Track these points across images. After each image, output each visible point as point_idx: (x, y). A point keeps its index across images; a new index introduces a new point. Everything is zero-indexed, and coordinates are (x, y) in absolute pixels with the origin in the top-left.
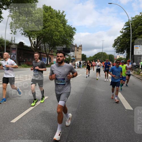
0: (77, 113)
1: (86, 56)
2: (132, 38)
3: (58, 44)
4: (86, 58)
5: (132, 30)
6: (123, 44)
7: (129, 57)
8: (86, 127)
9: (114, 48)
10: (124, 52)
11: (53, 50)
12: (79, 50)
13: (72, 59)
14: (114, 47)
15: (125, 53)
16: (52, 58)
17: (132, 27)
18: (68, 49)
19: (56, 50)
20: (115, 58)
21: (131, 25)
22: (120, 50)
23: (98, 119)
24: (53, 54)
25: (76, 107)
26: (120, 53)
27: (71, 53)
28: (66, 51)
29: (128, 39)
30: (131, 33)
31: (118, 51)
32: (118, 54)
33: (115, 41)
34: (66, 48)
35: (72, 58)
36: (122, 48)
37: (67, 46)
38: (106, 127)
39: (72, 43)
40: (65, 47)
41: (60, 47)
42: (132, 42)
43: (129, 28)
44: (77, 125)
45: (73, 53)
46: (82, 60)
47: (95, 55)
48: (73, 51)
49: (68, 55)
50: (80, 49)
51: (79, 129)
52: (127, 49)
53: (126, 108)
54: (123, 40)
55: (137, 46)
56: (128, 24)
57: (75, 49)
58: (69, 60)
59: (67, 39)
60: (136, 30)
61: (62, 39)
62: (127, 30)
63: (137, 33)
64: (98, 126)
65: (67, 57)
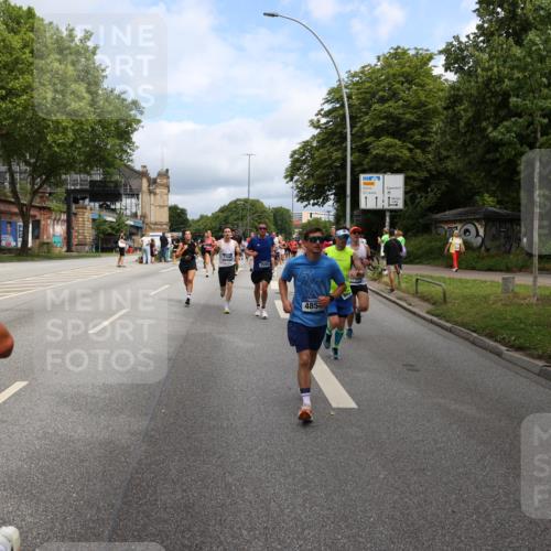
0: (152, 436)
2: (352, 148)
3: (70, 166)
4: (187, 220)
5: (351, 118)
6: (324, 168)
7: (345, 216)
8: (185, 487)
9: (291, 184)
10: (326, 199)
11: (49, 190)
12: (158, 191)
13: (132, 226)
14: (292, 180)
15: (331, 203)
16: (43, 222)
17: (350, 106)
18: (112, 185)
19: (61, 191)
20: (295, 219)
21: (346, 99)
22: (310, 193)
23: (232, 453)
24: (48, 204)
25: (146, 414)
26: (312, 202)
27: (123, 203)
28: (106, 194)
29: (336, 150)
30: (349, 130)
31: (305, 195)
32: (306, 206)
33: (292, 156)
34: (103, 183)
35: (130, 222)
36: (319, 182)
37: (105, 173)
38: (260, 479)
39: (129, 160)
40: (98, 178)
41: (77, 177)
42: (351, 161)
43: (341, 112)
44: (148, 486)
45: (134, 201)
46: (172, 230)
47: (222, 210)
48: (134, 194)
49: (114, 210)
50: (162, 185)
51: (156, 500)
52: (336, 188)
53: (334, 405)
54: (322, 154)
55: (370, 178)
56: (337, 96)
57: (141, 187)
58: (118, 231)
59: (107, 144)
60: (366, 118)
61: (85, 144)
62: (336, 118)
63: (367, 129)
64: (230, 479)
65: (111, 218)
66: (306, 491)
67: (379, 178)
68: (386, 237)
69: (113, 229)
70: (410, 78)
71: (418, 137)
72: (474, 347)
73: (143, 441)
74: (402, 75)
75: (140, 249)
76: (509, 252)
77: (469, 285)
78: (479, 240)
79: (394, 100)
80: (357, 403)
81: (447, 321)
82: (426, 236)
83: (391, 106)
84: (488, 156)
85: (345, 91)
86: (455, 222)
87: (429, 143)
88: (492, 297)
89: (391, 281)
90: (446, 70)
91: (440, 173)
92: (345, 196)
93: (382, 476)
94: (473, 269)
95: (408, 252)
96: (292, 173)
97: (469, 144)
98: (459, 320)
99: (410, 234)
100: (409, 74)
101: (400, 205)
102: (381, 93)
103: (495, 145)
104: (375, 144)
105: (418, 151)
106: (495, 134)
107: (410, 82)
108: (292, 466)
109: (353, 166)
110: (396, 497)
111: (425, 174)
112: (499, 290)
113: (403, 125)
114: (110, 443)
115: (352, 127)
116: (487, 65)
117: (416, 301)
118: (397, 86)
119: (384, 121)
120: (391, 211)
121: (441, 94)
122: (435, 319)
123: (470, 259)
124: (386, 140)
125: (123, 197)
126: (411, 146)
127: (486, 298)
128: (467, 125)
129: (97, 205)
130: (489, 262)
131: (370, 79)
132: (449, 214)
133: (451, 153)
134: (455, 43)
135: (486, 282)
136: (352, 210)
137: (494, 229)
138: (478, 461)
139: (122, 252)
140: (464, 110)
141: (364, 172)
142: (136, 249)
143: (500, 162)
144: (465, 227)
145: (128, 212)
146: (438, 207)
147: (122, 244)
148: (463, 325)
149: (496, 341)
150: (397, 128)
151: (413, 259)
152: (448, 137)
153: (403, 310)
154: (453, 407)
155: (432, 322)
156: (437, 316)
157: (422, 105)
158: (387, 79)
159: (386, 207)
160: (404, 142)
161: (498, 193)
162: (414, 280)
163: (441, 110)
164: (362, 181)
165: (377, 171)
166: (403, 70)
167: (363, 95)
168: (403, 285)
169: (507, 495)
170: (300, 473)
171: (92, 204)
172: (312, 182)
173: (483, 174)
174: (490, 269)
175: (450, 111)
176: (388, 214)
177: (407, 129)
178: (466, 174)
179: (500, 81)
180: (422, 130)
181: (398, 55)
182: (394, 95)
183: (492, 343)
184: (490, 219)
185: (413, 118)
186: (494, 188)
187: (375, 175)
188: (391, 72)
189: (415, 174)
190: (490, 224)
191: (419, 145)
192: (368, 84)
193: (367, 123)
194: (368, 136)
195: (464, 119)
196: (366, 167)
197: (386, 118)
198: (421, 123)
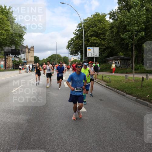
0: (29, 121)
1: (39, 58)
2: (85, 40)
3: (5, 45)
4: (39, 60)
5: (84, 32)
6: (77, 46)
7: (83, 59)
8: (39, 135)
9: (68, 50)
10: (78, 54)
12: (31, 52)
13: (23, 62)
14: (68, 49)
15: (79, 55)
17: (84, 29)
18: (18, 50)
19: (3, 52)
20: (69, 60)
21: (83, 27)
22: (74, 52)
25: (28, 115)
26: (74, 55)
27: (21, 55)
28: (16, 53)
29: (81, 41)
30: (84, 35)
31: (72, 53)
32: (72, 56)
33: (68, 42)
34: (15, 50)
39: (22, 43)
40: (14, 48)
41: (8, 48)
43: (82, 30)
44: (28, 135)
45: (24, 55)
46: (35, 63)
47: (49, 57)
48: (24, 53)
49: (18, 58)
50: (32, 50)
51: (31, 139)
52: (81, 51)
54: (76, 42)
55: (90, 48)
56: (80, 26)
57: (26, 51)
58: (19, 63)
59: (16, 39)
60: (89, 32)
61: (10, 39)
62: (80, 32)
63: (89, 35)
64: (51, 132)
65: (17, 60)
66: (73, 135)
67: (92, 48)
68: (94, 65)
69: (18, 63)
71: (102, 37)
72: (118, 94)
73: (27, 123)
74: (98, 20)
75: (26, 68)
76: (127, 68)
77: (116, 77)
78: (119, 65)
79: (96, 27)
80: (86, 110)
81: (111, 87)
82: (105, 64)
83: (95, 29)
84: (121, 42)
85: (83, 24)
86: (112, 60)
87: (106, 39)
88: (122, 80)
89: (96, 76)
90: (110, 19)
91: (108, 47)
92: (83, 54)
93: (93, 130)
94: (118, 73)
95: (100, 69)
96: (68, 47)
97: (116, 39)
98: (114, 87)
99: (101, 63)
100: (100, 20)
101: (98, 56)
102: (92, 25)
103: (123, 39)
104: (91, 39)
105: (102, 41)
106: (123, 36)
107: (100, 22)
108: (69, 128)
109: (85, 45)
111: (104, 47)
112: (124, 78)
113: (98, 34)
114: (17, 123)
115: (85, 34)
116: (120, 18)
117: (102, 82)
118: (96, 23)
119: (93, 33)
120: (96, 57)
121: (109, 25)
122: (107, 86)
123: (117, 70)
124: (94, 38)
126: (101, 40)
127: (121, 81)
128: (116, 34)
129: (13, 56)
130: (122, 71)
131: (89, 21)
132: (111, 58)
133: (111, 41)
134: (112, 12)
135: (121, 76)
136: (85, 57)
137: (123, 62)
138: (119, 125)
139: (20, 69)
140: (115, 30)
141: (88, 47)
142: (25, 68)
143: (124, 44)
144: (116, 61)
145: (22, 58)
146: (108, 56)
147: (20, 67)
148: (115, 88)
149: (124, 92)
150: (97, 35)
151: (102, 70)
152: (110, 37)
153: (99, 84)
154: (112, 110)
155: (106, 87)
156: (108, 86)
157: (103, 28)
158: (94, 21)
159: (94, 56)
160: (99, 38)
162: (102, 76)
163: (108, 30)
164: (87, 49)
165: (91, 46)
166: (98, 19)
167: (88, 26)
168: (99, 77)
169: (127, 134)
170: (71, 130)
171: (12, 56)
172: (74, 49)
173: (120, 47)
174: (122, 73)
175: (111, 30)
176: (95, 58)
177: (100, 35)
178: (115, 47)
179: (124, 22)
180: (103, 35)
181: (97, 15)
182: (96, 26)
183: (123, 93)
184: (122, 59)
185: (101, 32)
186: (123, 51)
187: (91, 48)
188: (95, 19)
189: (102, 47)
191: (103, 39)
192: (89, 23)
193: (89, 33)
194: (89, 37)
195: (115, 32)
196: (88, 45)
197: (94, 32)
198: (103, 33)
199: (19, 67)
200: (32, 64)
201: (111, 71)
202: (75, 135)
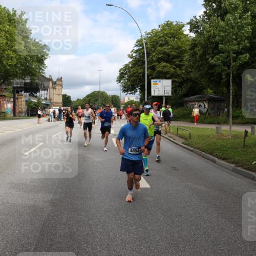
0: (54, 203)
1: (71, 97)
2: (147, 68)
3: (15, 76)
4: (71, 101)
5: (147, 54)
6: (135, 77)
8: (70, 226)
9: (120, 84)
10: (136, 91)
11: (4, 87)
12: (57, 87)
13: (45, 104)
14: (120, 82)
15: (138, 93)
16: (2, 102)
17: (146, 48)
18: (35, 85)
19: (10, 87)
20: (121, 101)
21: (144, 45)
22: (129, 88)
23: (92, 210)
24: (4, 94)
25: (51, 193)
26: (129, 92)
27: (40, 93)
28: (32, 89)
29: (141, 68)
31: (126, 89)
32: (126, 94)
33: (120, 71)
34: (31, 84)
35: (44, 102)
36: (132, 83)
37: (31, 79)
39: (43, 73)
40: (28, 81)
41: (19, 81)
42: (147, 74)
43: (142, 51)
44: (53, 226)
45: (45, 92)
46: (64, 106)
47: (88, 96)
48: (45, 89)
49: (36, 97)
50: (59, 85)
51: (56, 233)
52: (140, 86)
54: (134, 70)
55: (156, 82)
56: (141, 43)
57: (49, 85)
58: (38, 106)
59: (32, 65)
60: (154, 54)
61: (22, 65)
62: (140, 53)
63: (154, 59)
64: (91, 222)
65: (34, 100)
66: (126, 227)
67: (160, 82)
68: (163, 109)
69: (36, 105)
70: (173, 35)
71: (177, 62)
72: (203, 159)
73: (50, 205)
74: (171, 34)
75: (49, 115)
76: (219, 115)
77: (201, 130)
78: (206, 110)
79: (166, 46)
80: (150, 185)
81: (191, 147)
82: (181, 108)
83: (166, 49)
84: (209, 71)
86: (195, 101)
87: (183, 65)
88: (211, 136)
89: (166, 129)
90: (190, 32)
91: (188, 79)
92: (144, 90)
93: (162, 219)
94: (203, 123)
95: (173, 116)
96: (120, 79)
97: (201, 66)
98: (197, 146)
99: (174, 107)
100: (173, 34)
101: (170, 94)
102: (160, 42)
103: (213, 66)
104: (158, 66)
105: (178, 69)
106: (212, 61)
107: (174, 37)
108: (120, 215)
109: (148, 76)
110: (168, 228)
111: (181, 80)
112: (215, 133)
113: (171, 57)
114: (34, 206)
115: (147, 58)
116: (208, 29)
117: (177, 138)
118: (168, 39)
119: (162, 55)
120: (166, 97)
121: (188, 43)
122: (186, 146)
123: (202, 119)
124: (163, 64)
125: (40, 90)
126: (175, 67)
127: (209, 136)
128: (200, 57)
129: (28, 94)
130: (210, 120)
131: (156, 36)
132: (192, 98)
133: (192, 70)
134: (194, 19)
135: (208, 129)
136: (148, 96)
137: (212, 105)
138: (205, 211)
139: (39, 116)
140: (198, 50)
141: (153, 78)
142: (47, 115)
143: (215, 74)
144: (200, 104)
145: (43, 98)
146: (187, 95)
147: (39, 112)
148: (199, 149)
149: (213, 156)
150: (168, 58)
151: (176, 119)
152: (191, 63)
153: (171, 142)
154: (194, 186)
155: (184, 147)
157: (179, 48)
158: (163, 36)
159: (163, 95)
160: (171, 65)
161: (214, 89)
162: (176, 128)
163: (188, 50)
164: (152, 83)
165: (159, 78)
166: (171, 32)
167: (153, 43)
168: (171, 131)
169: (218, 226)
170: (124, 218)
171: (25, 94)
172: (129, 83)
173: (207, 80)
174: (210, 123)
175: (192, 51)
176: (164, 98)
177: (173, 59)
178: (199, 79)
179: (214, 37)
180: (179, 59)
181: (168, 24)
182: (167, 43)
183: (211, 157)
184: (210, 100)
185: (175, 54)
186: (212, 86)
187: (158, 80)
188: (166, 32)
189: (176, 80)
190: (211, 102)
191: (178, 66)
192: (155, 38)
193: (154, 56)
194: (155, 62)
195: (199, 54)
196: (154, 76)
197: (163, 53)
198: (179, 56)
199: (37, 112)
200: (59, 108)
201: (193, 120)
202: (130, 227)
